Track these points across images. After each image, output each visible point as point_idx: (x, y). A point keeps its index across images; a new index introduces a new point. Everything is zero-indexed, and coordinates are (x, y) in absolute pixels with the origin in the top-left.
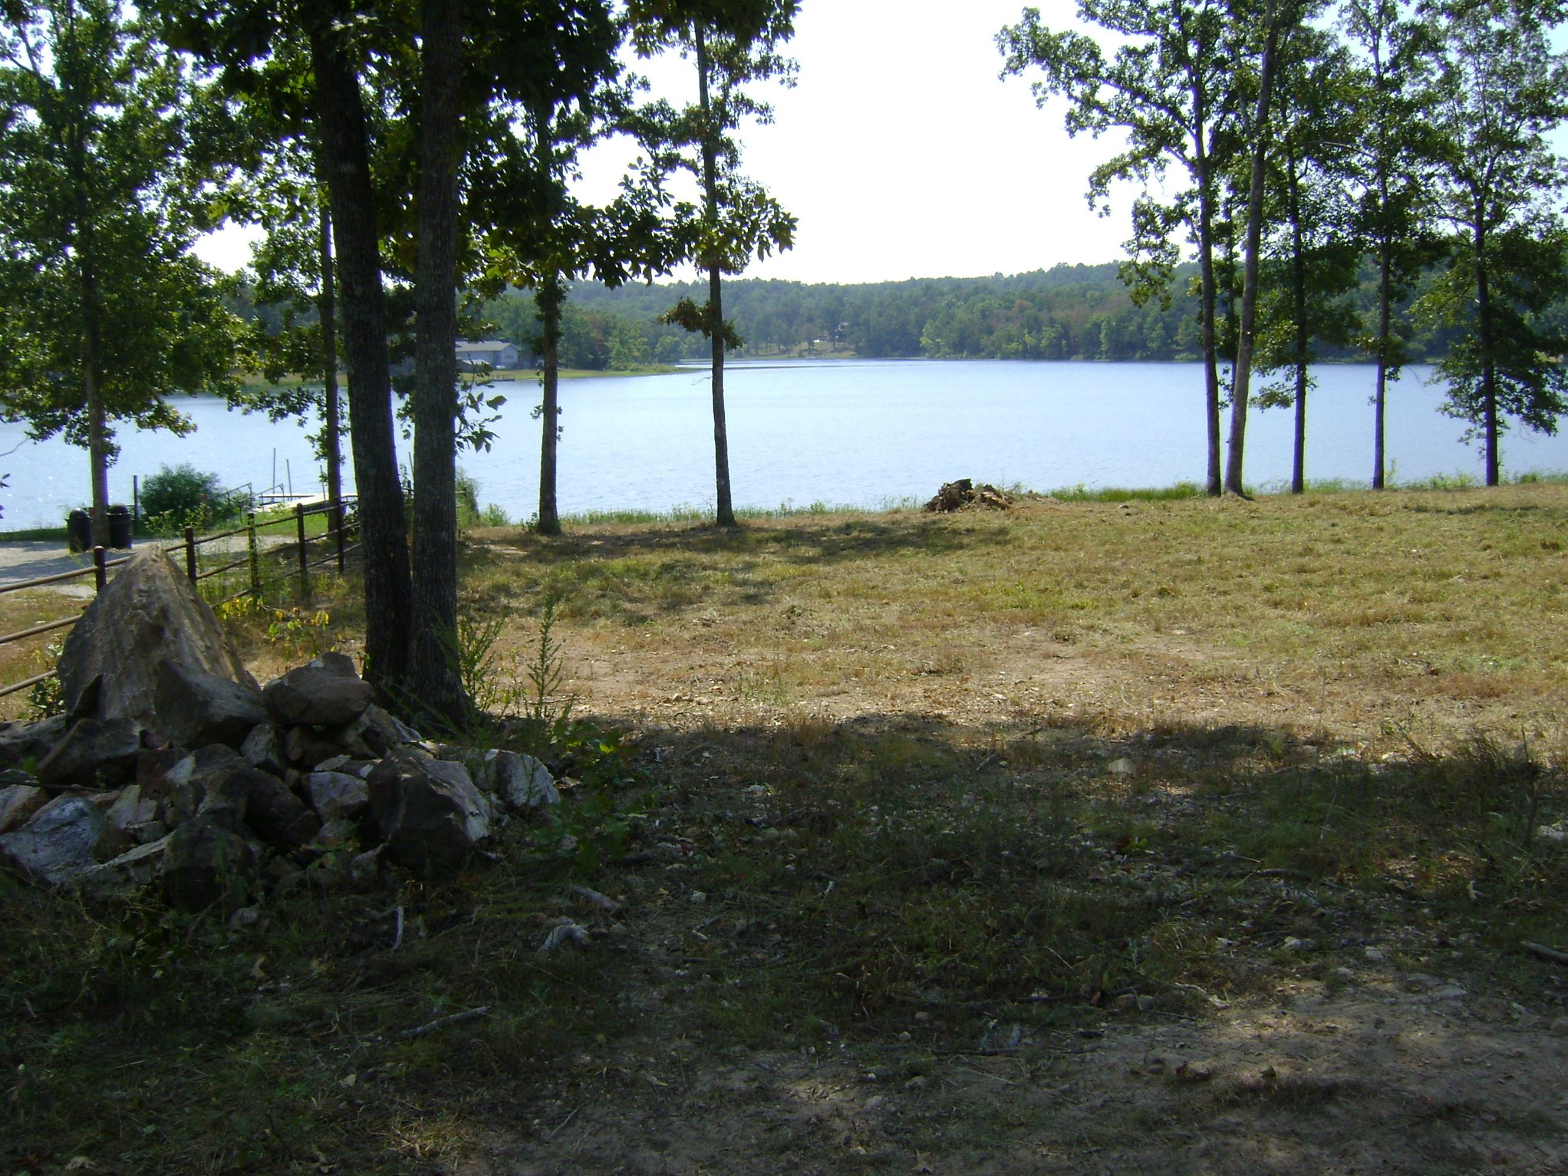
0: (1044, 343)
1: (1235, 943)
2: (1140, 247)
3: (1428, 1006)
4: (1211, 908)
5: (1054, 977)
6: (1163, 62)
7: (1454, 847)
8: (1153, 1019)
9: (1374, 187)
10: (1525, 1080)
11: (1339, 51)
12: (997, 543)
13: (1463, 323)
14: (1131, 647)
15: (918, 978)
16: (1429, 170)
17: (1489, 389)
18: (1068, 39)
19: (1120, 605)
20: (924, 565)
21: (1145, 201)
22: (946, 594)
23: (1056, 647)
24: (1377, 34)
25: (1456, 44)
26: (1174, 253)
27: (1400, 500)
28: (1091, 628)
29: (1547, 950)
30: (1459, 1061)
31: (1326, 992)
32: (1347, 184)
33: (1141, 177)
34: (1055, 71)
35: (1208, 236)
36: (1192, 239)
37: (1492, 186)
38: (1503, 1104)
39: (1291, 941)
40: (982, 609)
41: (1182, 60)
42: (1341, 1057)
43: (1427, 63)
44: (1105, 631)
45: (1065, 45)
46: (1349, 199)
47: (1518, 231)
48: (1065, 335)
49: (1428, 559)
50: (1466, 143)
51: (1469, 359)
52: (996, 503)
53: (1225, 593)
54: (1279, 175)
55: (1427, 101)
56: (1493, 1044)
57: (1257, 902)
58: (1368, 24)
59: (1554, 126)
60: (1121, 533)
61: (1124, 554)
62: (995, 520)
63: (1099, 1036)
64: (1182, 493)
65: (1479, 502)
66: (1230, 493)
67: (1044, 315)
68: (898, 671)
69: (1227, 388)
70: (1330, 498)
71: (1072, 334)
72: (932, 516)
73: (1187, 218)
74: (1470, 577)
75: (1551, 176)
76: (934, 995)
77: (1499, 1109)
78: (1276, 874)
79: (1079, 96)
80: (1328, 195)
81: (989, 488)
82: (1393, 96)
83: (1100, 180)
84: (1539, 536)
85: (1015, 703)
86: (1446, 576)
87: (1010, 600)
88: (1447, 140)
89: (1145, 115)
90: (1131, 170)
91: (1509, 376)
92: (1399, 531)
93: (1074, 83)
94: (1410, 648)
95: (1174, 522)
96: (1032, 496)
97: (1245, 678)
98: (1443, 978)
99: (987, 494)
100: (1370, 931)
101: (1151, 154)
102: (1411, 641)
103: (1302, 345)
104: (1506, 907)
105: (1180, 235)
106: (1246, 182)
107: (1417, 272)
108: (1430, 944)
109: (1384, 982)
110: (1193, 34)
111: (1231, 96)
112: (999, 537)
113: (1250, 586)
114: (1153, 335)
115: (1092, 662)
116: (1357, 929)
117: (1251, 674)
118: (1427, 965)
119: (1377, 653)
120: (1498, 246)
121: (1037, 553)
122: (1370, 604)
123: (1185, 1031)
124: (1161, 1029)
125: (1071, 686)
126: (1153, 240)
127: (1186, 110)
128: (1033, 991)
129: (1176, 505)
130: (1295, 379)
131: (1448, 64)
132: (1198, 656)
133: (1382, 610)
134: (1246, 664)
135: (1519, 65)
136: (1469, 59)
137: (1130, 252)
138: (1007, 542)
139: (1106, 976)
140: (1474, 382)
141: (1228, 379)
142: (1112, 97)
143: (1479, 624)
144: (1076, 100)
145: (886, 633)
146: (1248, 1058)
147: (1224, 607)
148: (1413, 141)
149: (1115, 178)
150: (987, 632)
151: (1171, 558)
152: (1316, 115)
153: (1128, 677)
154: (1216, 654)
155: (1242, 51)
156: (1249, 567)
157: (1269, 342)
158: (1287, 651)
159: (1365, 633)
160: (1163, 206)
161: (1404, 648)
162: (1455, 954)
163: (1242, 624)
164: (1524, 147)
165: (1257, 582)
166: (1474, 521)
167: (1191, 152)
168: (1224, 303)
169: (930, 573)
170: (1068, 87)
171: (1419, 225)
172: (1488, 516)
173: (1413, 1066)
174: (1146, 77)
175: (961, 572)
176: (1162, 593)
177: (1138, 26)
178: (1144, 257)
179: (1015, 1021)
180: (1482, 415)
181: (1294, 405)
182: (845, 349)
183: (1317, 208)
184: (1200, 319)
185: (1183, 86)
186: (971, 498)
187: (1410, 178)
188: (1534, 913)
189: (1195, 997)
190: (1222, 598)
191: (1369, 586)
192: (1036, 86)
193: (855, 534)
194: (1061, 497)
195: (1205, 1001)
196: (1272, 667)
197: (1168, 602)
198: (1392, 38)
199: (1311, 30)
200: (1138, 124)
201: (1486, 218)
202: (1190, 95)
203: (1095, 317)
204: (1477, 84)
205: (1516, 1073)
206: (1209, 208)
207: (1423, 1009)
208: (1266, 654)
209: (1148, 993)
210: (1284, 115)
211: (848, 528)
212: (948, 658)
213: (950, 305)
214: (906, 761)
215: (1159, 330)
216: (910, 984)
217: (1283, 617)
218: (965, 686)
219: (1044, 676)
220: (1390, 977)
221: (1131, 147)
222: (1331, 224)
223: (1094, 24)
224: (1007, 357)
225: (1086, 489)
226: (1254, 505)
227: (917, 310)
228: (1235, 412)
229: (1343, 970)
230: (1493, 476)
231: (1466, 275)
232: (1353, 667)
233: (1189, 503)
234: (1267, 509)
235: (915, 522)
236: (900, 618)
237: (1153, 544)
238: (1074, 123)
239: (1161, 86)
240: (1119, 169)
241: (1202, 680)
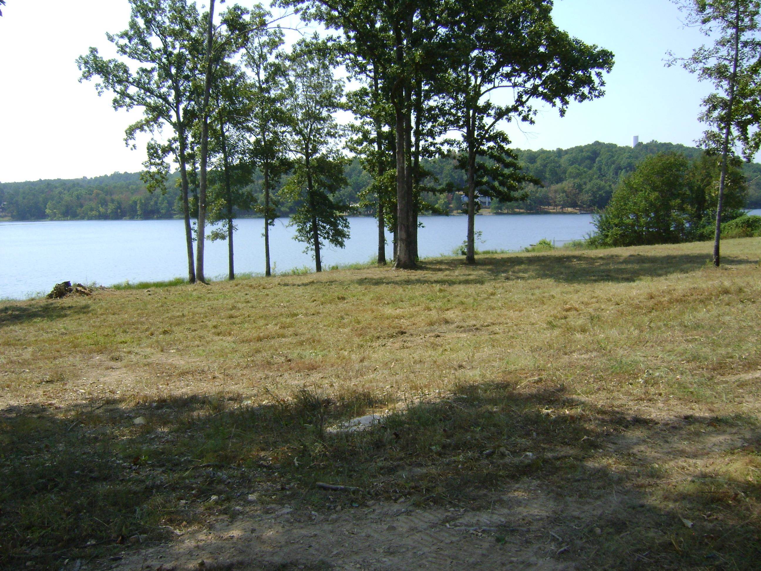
0: (109, 211)
1: (189, 502)
2: (151, 164)
3: (275, 519)
4: (178, 486)
5: (99, 532)
6: (160, 76)
7: (290, 443)
8: (148, 546)
9: (259, 137)
10: (317, 546)
11: (241, 74)
12: (84, 313)
13: (302, 198)
14: (149, 360)
15: (28, 544)
16: (283, 129)
17: (315, 228)
18: (113, 63)
19: (144, 340)
20: (46, 326)
21: (153, 142)
22: (57, 340)
23: (112, 363)
24: (258, 67)
25: (293, 73)
26: (168, 167)
27: (276, 281)
28: (130, 352)
29: (328, 485)
30: (288, 543)
31: (230, 520)
32: (247, 135)
33: (151, 131)
34: (107, 80)
35: (184, 159)
36: (176, 161)
37: (312, 137)
38: (307, 559)
39: (214, 497)
40: (75, 347)
41: (169, 75)
42: (236, 550)
43: (280, 81)
44: (136, 353)
45: (112, 66)
46: (249, 142)
47: (324, 157)
48: (119, 207)
49: (288, 308)
50: (300, 117)
51: (306, 215)
52: (84, 292)
53: (195, 330)
54: (215, 131)
55: (281, 99)
56: (304, 532)
57: (200, 480)
58: (254, 62)
59: (336, 111)
60: (146, 305)
61: (147, 315)
62: (82, 301)
63: (120, 559)
64: (177, 283)
65: (311, 280)
66: (198, 282)
67: (108, 198)
68: (30, 382)
69: (195, 231)
70: (245, 282)
71: (123, 207)
72: (51, 301)
73: (173, 150)
74: (306, 315)
75: (336, 133)
76: (37, 552)
77: (305, 562)
78: (208, 466)
79: (119, 91)
80: (239, 140)
81: (79, 285)
82: (266, 95)
83: (131, 132)
84: (336, 294)
85: (90, 394)
86: (297, 315)
87: (90, 341)
88: (291, 116)
89: (151, 101)
90: (146, 127)
91: (323, 222)
92: (276, 296)
93: (116, 84)
94: (279, 350)
95: (172, 297)
96: (102, 288)
97: (203, 371)
98: (283, 505)
99: (79, 288)
100: (250, 487)
101: (155, 120)
102: (280, 347)
103: (230, 210)
104: (311, 467)
105: (170, 158)
106: (200, 134)
107: (280, 176)
108: (278, 490)
109: (256, 511)
110: (174, 63)
111: (192, 93)
112: (84, 310)
113: (207, 326)
114: (163, 206)
115: (129, 370)
116: (245, 487)
117: (206, 369)
118: (275, 500)
119: (264, 354)
120: (315, 163)
121: (105, 316)
122: (262, 330)
123: (163, 549)
124: (151, 550)
125: (119, 382)
126: (157, 161)
127: (171, 99)
128: (88, 541)
129: (173, 289)
130: (227, 226)
131: (290, 82)
132: (181, 362)
133: (267, 333)
134: (203, 364)
135: (320, 83)
136: (299, 80)
137: (147, 167)
138: (88, 312)
139: (124, 528)
140: (308, 225)
141: (196, 227)
142: (135, 92)
143: (310, 336)
144: (118, 92)
145: (25, 363)
146: (193, 557)
147: (194, 337)
148: (276, 116)
149: (138, 131)
150: (78, 359)
151: (169, 315)
152: (233, 103)
153: (147, 376)
154: (190, 360)
155: (197, 72)
156: (206, 317)
157: (214, 209)
158: (223, 356)
159: (259, 345)
160: (162, 145)
161: (276, 350)
162: (288, 492)
163: (202, 345)
164: (324, 119)
165: (210, 324)
166: (309, 289)
167: (174, 119)
168: (192, 191)
169: (49, 330)
170: (113, 87)
171: (281, 154)
172: (315, 286)
173: (269, 548)
174: (152, 83)
175: (65, 328)
176: (165, 332)
177: (147, 58)
178: (153, 169)
179: (78, 558)
180: (312, 240)
181: (228, 238)
182: (5, 216)
183: (234, 146)
184: (181, 199)
185: (169, 88)
186: (71, 290)
187: (275, 133)
188: (323, 468)
189: (168, 532)
190: (193, 333)
191: (261, 322)
192: (98, 85)
193: (10, 312)
194: (118, 288)
195: (173, 533)
196: (216, 365)
197: (168, 337)
198: (265, 69)
199: (228, 64)
200: (148, 105)
201: (310, 151)
202: (173, 92)
203: (134, 198)
204: (304, 91)
205: (314, 544)
206: (184, 146)
207: (273, 521)
208: (213, 358)
209: (145, 533)
210: (217, 103)
211: (6, 309)
212: (57, 374)
213: (60, 193)
214: (32, 429)
215: (165, 204)
216: (24, 548)
217: (222, 340)
218: (65, 387)
219: (106, 379)
220: (259, 508)
221: (146, 116)
222: (241, 154)
223: (126, 57)
224: (90, 218)
225: (130, 283)
226: (209, 287)
227: (43, 196)
228: (198, 243)
229: (238, 508)
230: (319, 268)
231: (302, 177)
232: (253, 361)
233: (179, 288)
234: (216, 288)
235: (42, 304)
236: (32, 355)
237: (161, 309)
238: (117, 104)
239: (159, 87)
240: (140, 127)
241: (183, 374)
